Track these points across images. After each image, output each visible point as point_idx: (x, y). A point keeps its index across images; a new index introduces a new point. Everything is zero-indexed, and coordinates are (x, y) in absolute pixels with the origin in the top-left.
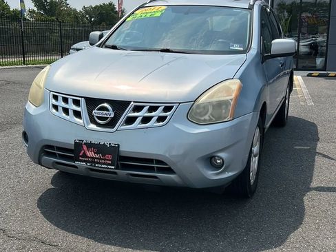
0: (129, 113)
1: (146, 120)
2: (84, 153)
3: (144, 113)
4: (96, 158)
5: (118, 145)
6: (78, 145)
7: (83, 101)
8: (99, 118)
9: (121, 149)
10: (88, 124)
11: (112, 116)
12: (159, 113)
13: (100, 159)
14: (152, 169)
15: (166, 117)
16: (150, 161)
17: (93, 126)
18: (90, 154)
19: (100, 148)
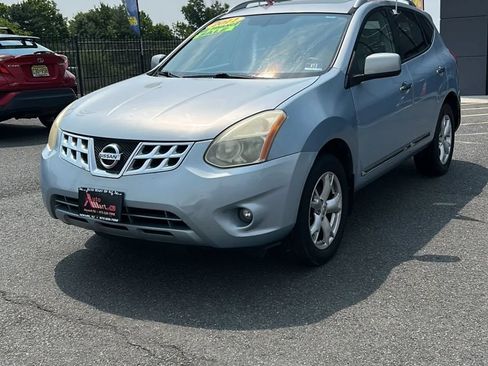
0: (136, 155)
1: (155, 163)
2: (89, 204)
3: (153, 154)
4: (100, 210)
5: (123, 194)
6: (82, 193)
7: (91, 141)
8: (105, 161)
9: (127, 198)
10: (94, 169)
11: (118, 158)
12: (171, 154)
13: (103, 210)
14: (164, 224)
15: (178, 159)
16: (161, 213)
17: (98, 172)
18: (94, 205)
19: (104, 198)
